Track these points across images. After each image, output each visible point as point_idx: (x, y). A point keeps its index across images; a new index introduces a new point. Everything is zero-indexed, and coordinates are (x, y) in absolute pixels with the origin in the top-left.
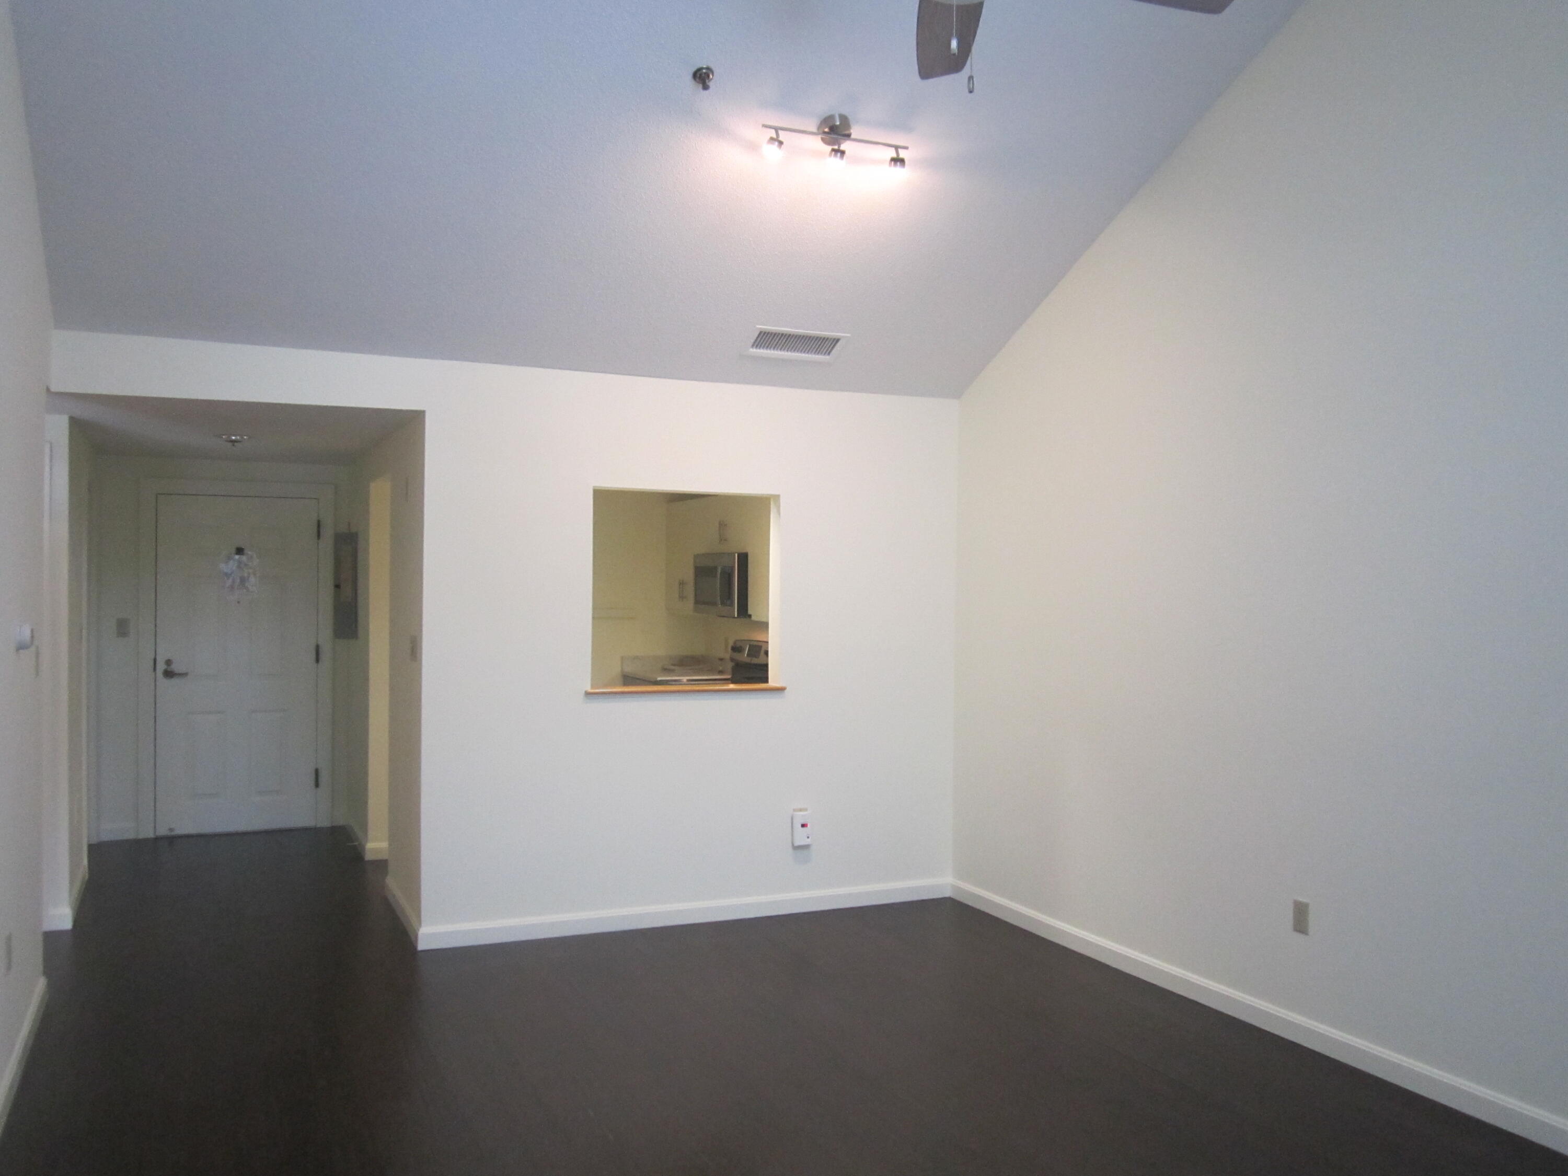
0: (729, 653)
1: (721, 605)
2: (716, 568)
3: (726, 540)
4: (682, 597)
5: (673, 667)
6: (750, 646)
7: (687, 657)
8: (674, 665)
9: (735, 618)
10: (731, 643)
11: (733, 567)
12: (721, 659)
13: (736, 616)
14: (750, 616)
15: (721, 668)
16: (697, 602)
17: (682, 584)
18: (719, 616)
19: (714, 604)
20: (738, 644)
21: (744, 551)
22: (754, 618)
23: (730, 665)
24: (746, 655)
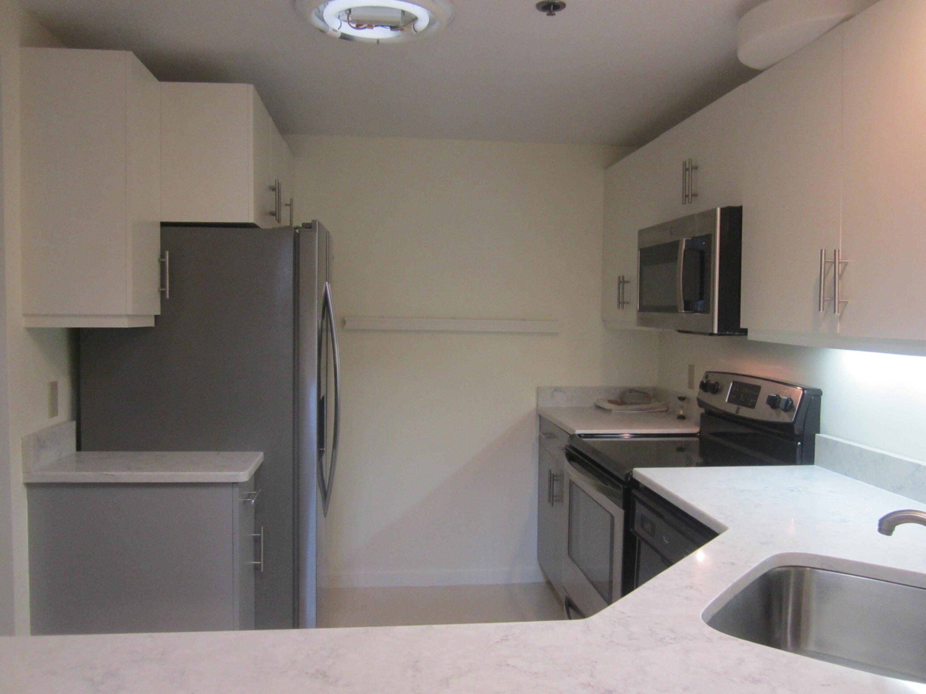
0: (695, 392)
1: (685, 309)
2: (676, 245)
3: (695, 195)
4: (622, 303)
5: (608, 406)
6: (734, 383)
7: (632, 390)
8: (611, 402)
9: (712, 334)
10: (699, 378)
11: (709, 238)
12: (682, 399)
13: (716, 331)
14: (745, 332)
15: (681, 413)
16: (643, 308)
17: (622, 281)
18: (680, 331)
19: (673, 309)
20: (713, 380)
21: (735, 204)
22: (751, 336)
23: (697, 412)
24: (726, 400)
